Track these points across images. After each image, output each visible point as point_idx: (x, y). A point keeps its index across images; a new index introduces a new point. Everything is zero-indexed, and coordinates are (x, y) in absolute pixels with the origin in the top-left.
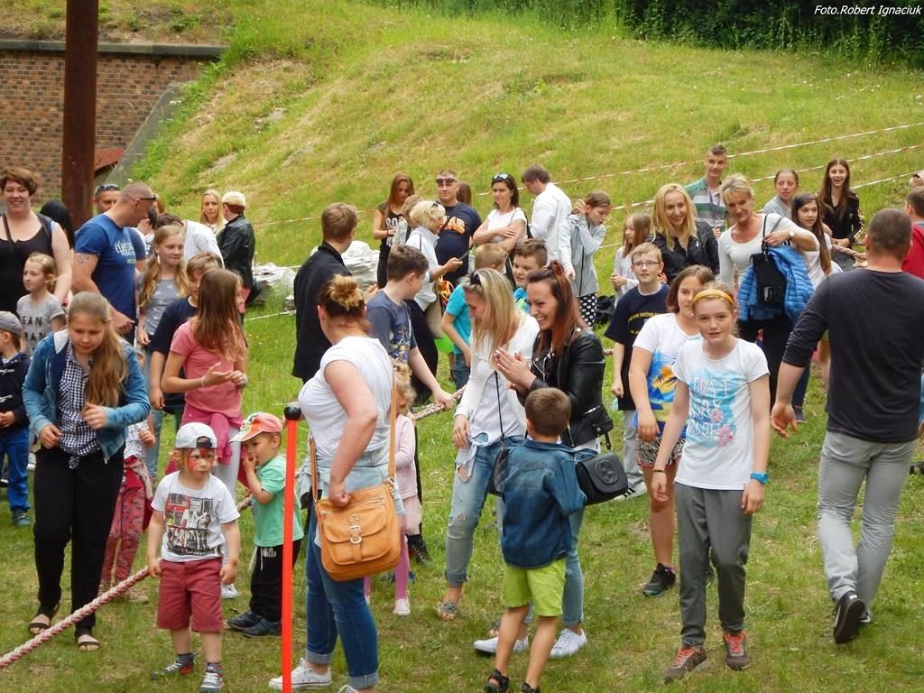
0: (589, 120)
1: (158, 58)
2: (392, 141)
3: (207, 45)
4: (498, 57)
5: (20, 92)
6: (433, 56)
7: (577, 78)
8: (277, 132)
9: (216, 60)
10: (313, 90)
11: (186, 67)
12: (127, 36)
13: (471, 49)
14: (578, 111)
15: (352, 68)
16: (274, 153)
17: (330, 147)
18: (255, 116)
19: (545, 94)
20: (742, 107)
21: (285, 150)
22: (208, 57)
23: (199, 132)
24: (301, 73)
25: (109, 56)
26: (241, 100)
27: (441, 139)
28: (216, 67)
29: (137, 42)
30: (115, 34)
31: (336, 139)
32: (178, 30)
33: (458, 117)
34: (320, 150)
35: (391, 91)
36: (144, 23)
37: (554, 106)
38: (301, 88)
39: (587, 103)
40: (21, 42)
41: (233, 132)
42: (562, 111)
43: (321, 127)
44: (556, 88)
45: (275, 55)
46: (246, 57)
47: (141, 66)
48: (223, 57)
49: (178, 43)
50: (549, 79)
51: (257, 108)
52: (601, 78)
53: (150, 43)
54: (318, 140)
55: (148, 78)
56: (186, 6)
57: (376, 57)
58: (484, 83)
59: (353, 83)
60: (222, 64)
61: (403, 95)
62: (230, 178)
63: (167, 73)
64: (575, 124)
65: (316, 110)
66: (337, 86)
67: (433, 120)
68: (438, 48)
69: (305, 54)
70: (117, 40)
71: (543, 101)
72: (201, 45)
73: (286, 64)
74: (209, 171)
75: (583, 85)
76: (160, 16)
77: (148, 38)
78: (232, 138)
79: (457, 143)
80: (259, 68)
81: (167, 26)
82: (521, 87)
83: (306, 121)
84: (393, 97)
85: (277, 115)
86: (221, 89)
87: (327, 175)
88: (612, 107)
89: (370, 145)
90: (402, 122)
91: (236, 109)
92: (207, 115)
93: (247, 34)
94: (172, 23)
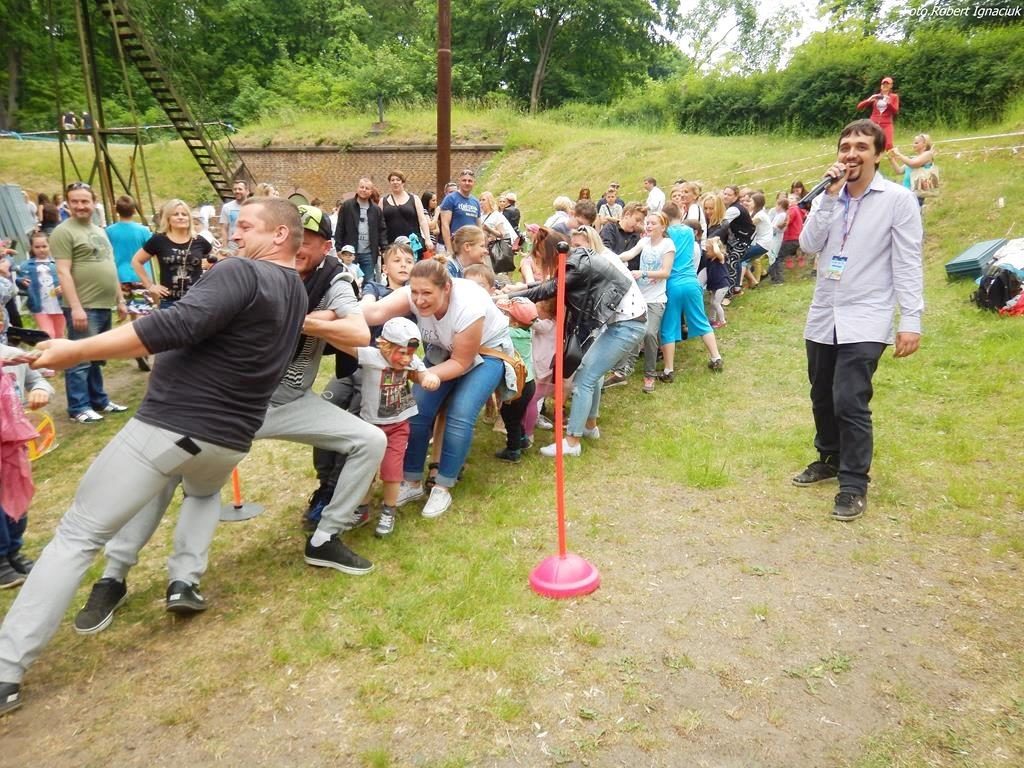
0: (665, 165)
1: (477, 151)
2: (577, 179)
3: (497, 145)
4: (623, 142)
5: (421, 168)
7: (660, 148)
8: (527, 179)
9: (501, 151)
10: (542, 161)
11: (488, 155)
12: (464, 142)
13: (613, 140)
15: (558, 152)
16: (525, 188)
17: (550, 184)
18: (518, 173)
19: (646, 155)
20: (738, 156)
21: (530, 187)
22: (497, 149)
23: (494, 181)
24: (536, 154)
25: (456, 151)
26: (512, 167)
27: (598, 179)
28: (501, 153)
29: (468, 144)
30: (459, 141)
31: (553, 180)
32: (485, 138)
33: (606, 168)
34: (546, 185)
35: (576, 159)
36: (471, 136)
38: (536, 161)
39: (665, 158)
40: (421, 146)
42: (653, 162)
43: (546, 176)
44: (649, 153)
45: (526, 147)
46: (513, 149)
47: (470, 155)
48: (504, 149)
49: (485, 144)
50: (646, 150)
51: (519, 170)
52: (670, 148)
53: (474, 145)
55: (473, 160)
56: (488, 128)
57: (569, 146)
58: (617, 153)
59: (559, 157)
60: (504, 152)
61: (581, 161)
63: (481, 157)
65: (544, 170)
66: (552, 159)
67: (595, 170)
68: (596, 141)
69: (539, 147)
71: (644, 159)
72: (495, 144)
73: (530, 151)
75: (662, 151)
76: (477, 133)
77: (473, 142)
80: (519, 153)
81: (480, 137)
82: (634, 153)
83: (539, 174)
84: (577, 162)
85: (526, 173)
86: (503, 163)
88: (677, 159)
89: (567, 182)
90: (581, 172)
91: (510, 171)
92: (497, 174)
93: (514, 139)
94: (482, 136)
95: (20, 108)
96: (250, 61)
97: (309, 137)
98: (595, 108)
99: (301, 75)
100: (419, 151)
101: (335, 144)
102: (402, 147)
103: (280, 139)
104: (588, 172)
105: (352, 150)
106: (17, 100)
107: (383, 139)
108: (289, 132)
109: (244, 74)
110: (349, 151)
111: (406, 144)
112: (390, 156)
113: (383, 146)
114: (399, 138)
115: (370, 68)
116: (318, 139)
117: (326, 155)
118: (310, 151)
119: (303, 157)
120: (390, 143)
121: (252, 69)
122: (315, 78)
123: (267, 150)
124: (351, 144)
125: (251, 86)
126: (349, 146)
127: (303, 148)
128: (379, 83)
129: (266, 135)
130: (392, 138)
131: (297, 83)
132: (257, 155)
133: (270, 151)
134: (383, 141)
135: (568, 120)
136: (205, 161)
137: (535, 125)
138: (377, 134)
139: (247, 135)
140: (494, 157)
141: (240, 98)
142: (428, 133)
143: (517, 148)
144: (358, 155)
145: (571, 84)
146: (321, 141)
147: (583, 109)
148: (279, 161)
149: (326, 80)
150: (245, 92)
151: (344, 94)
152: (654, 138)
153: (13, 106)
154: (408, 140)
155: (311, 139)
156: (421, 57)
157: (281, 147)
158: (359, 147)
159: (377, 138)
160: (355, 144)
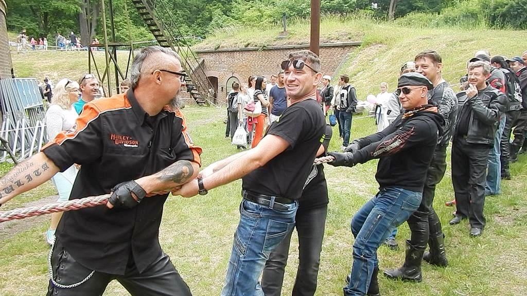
1: (344, 46)
3: (358, 42)
4: (445, 36)
6: (424, 39)
7: (472, 40)
8: (375, 64)
9: (360, 46)
10: (387, 52)
11: (351, 49)
12: (336, 41)
13: (438, 36)
14: (471, 49)
15: (399, 45)
16: (374, 70)
17: (390, 67)
18: (370, 60)
19: (460, 46)
21: (377, 69)
22: (358, 45)
23: (354, 66)
24: (384, 47)
25: (330, 47)
26: (366, 56)
28: (359, 48)
29: (339, 43)
30: (332, 41)
32: (350, 38)
34: (387, 68)
35: (410, 50)
36: (341, 37)
37: (463, 49)
38: (383, 52)
39: (475, 47)
41: (363, 65)
42: (466, 50)
43: (388, 62)
44: (464, 44)
45: (377, 43)
46: (368, 44)
47: (339, 49)
48: (362, 45)
49: (350, 42)
50: (462, 41)
51: (371, 58)
52: (479, 40)
53: (342, 43)
54: (387, 65)
55: (341, 52)
56: (353, 32)
57: (406, 41)
58: (439, 44)
59: (399, 49)
62: (361, 78)
63: (346, 50)
64: (470, 53)
65: (387, 57)
66: (394, 50)
68: (426, 37)
69: (385, 42)
70: (333, 43)
71: (459, 48)
72: (356, 42)
73: (380, 45)
74: (355, 77)
75: (473, 42)
76: (345, 35)
77: (341, 41)
78: (363, 67)
80: (372, 47)
81: (347, 38)
82: (452, 44)
83: (383, 61)
85: (376, 59)
86: (360, 54)
91: (365, 59)
92: (356, 61)
93: (369, 38)
94: (348, 37)
97: (241, 42)
98: (430, 16)
99: (248, 7)
101: (256, 46)
102: (296, 46)
103: (225, 44)
107: (285, 42)
108: (230, 40)
109: (216, 9)
110: (264, 50)
111: (298, 44)
113: (285, 46)
114: (295, 40)
117: (251, 52)
118: (242, 51)
119: (237, 55)
120: (289, 44)
121: (221, 5)
122: (254, 8)
123: (217, 51)
124: (266, 45)
125: (219, 15)
126: (264, 46)
127: (238, 49)
128: (292, 9)
129: (218, 43)
130: (290, 41)
131: (244, 12)
132: (212, 54)
133: (219, 52)
135: (409, 24)
137: (384, 28)
138: (281, 39)
139: (208, 43)
140: (355, 50)
141: (213, 22)
143: (371, 43)
144: (270, 52)
145: (416, 2)
146: (248, 44)
147: (421, 17)
148: (224, 57)
149: (261, 9)
150: (215, 18)
154: (300, 42)
155: (243, 44)
157: (225, 49)
158: (270, 47)
159: (282, 41)
160: (268, 45)
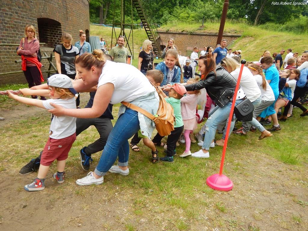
0: (301, 46)
1: (232, 37)
3: (239, 35)
4: (286, 37)
5: (212, 41)
6: (274, 37)
7: (300, 40)
8: (247, 47)
10: (254, 42)
11: (236, 38)
12: (228, 33)
13: (282, 36)
14: (299, 44)
15: (261, 38)
16: (246, 50)
17: (255, 49)
18: (245, 45)
19: (293, 42)
21: (248, 49)
22: (239, 37)
24: (253, 39)
25: (225, 36)
27: (273, 49)
30: (227, 33)
31: (256, 48)
32: (235, 33)
33: (277, 45)
34: (253, 49)
35: (266, 42)
36: (231, 32)
37: (295, 44)
38: (252, 41)
39: (301, 43)
40: (214, 34)
41: (241, 47)
42: (296, 45)
43: (254, 46)
44: (295, 41)
45: (249, 36)
46: (245, 37)
47: (229, 38)
49: (235, 34)
50: (294, 40)
51: (245, 44)
52: (304, 40)
53: (231, 35)
54: (254, 48)
55: (230, 39)
56: (237, 30)
57: (265, 37)
58: (283, 40)
59: (260, 40)
60: (241, 38)
63: (233, 39)
64: (298, 47)
65: (254, 44)
66: (258, 41)
68: (275, 36)
69: (254, 37)
71: (293, 43)
72: (238, 35)
73: (251, 38)
75: (301, 41)
76: (233, 31)
79: (276, 49)
80: (246, 38)
82: (289, 41)
83: (252, 46)
84: (267, 42)
85: (248, 45)
86: (240, 41)
87: (254, 53)
88: (306, 44)
90: (268, 46)
91: (242, 44)
92: (237, 45)
93: (245, 33)
94: (235, 32)
95: (107, 18)
96: (168, 7)
97: (180, 29)
98: (278, 25)
99: (182, 11)
100: (213, 35)
101: (187, 32)
102: (208, 34)
103: (172, 30)
104: (270, 46)
105: (192, 34)
106: (107, 16)
107: (202, 31)
108: (174, 28)
109: (165, 10)
110: (191, 34)
111: (209, 33)
112: (203, 36)
113: (202, 33)
114: (208, 31)
115: (203, 9)
116: (183, 30)
117: (184, 35)
118: (180, 34)
119: (177, 35)
120: (204, 32)
121: (168, 9)
122: (185, 12)
123: (167, 33)
124: (192, 32)
125: (167, 14)
126: (191, 33)
127: (178, 32)
128: (205, 14)
129: (168, 28)
130: (205, 31)
131: (180, 13)
132: (164, 34)
133: (168, 33)
134: (202, 32)
135: (266, 28)
136: (149, 34)
137: (254, 29)
138: (200, 29)
139: (163, 28)
140: (238, 39)
141: (163, 17)
142: (217, 30)
143: (246, 36)
144: (194, 36)
145: (270, 17)
146: (183, 31)
147: (273, 25)
148: (170, 36)
149: (189, 13)
150: (165, 16)
151: (193, 17)
152: (298, 37)
153: (105, 17)
154: (210, 32)
155: (180, 30)
156: (220, 6)
157: (171, 32)
158: (194, 33)
159: (200, 31)
160: (193, 32)
